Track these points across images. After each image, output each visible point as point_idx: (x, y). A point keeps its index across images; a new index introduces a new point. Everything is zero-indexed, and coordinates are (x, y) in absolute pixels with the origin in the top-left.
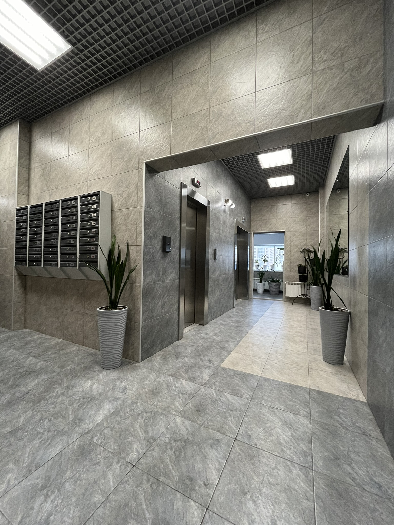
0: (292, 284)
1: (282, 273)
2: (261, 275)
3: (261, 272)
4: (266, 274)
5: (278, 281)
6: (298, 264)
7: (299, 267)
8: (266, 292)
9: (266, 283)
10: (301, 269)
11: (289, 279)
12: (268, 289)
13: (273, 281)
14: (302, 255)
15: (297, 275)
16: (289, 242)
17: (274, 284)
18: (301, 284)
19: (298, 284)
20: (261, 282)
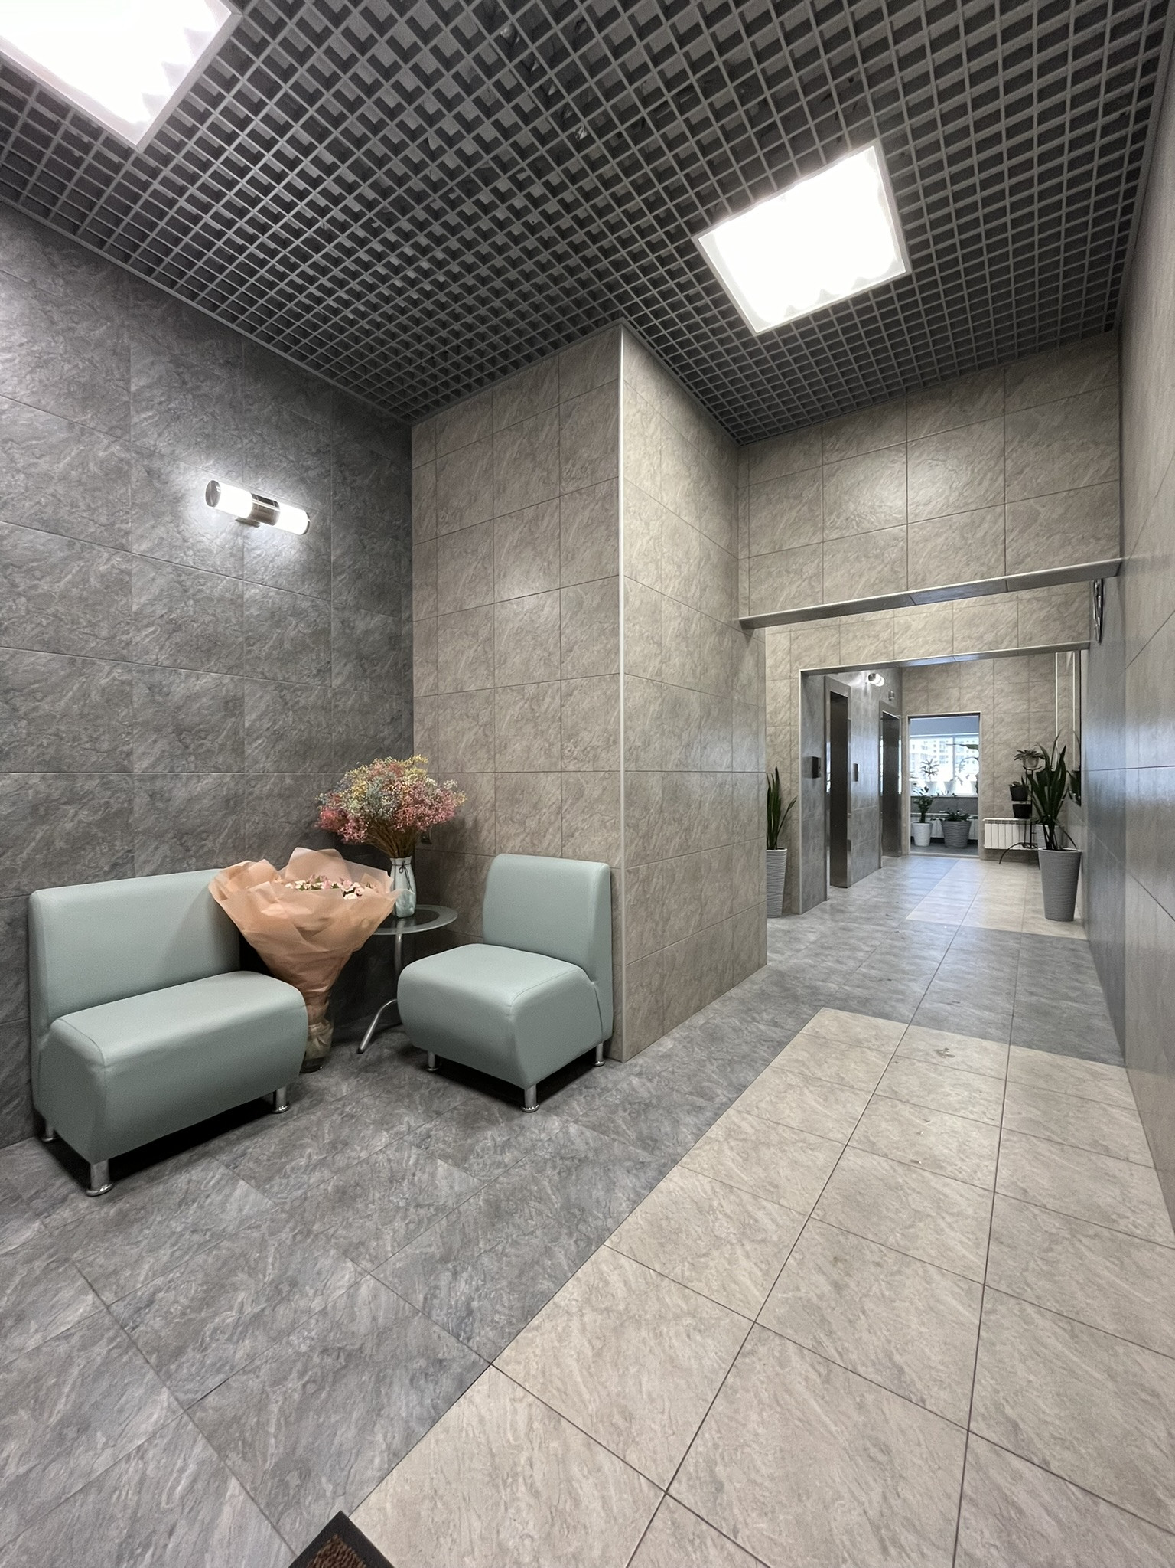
0: (998, 822)
1: (975, 799)
2: (924, 805)
3: (923, 798)
4: (934, 802)
5: (964, 818)
6: (1011, 780)
7: (1012, 789)
8: (936, 842)
9: (937, 824)
10: (1017, 791)
11: (991, 811)
12: (939, 835)
13: (953, 818)
14: (1020, 762)
15: (1009, 804)
16: (988, 736)
17: (956, 824)
18: (1018, 823)
19: (1011, 822)
20: (923, 821)
